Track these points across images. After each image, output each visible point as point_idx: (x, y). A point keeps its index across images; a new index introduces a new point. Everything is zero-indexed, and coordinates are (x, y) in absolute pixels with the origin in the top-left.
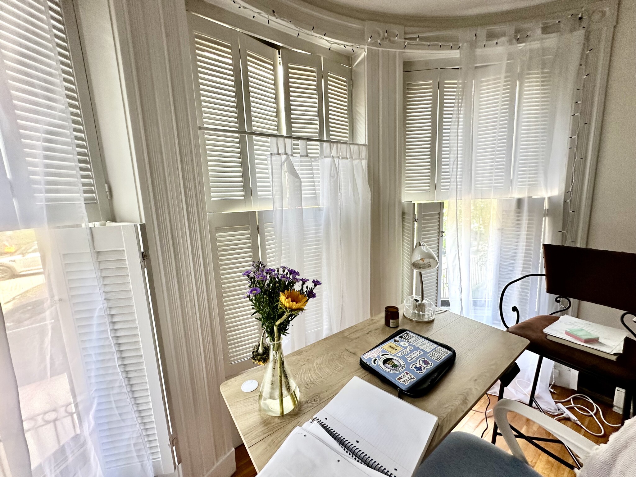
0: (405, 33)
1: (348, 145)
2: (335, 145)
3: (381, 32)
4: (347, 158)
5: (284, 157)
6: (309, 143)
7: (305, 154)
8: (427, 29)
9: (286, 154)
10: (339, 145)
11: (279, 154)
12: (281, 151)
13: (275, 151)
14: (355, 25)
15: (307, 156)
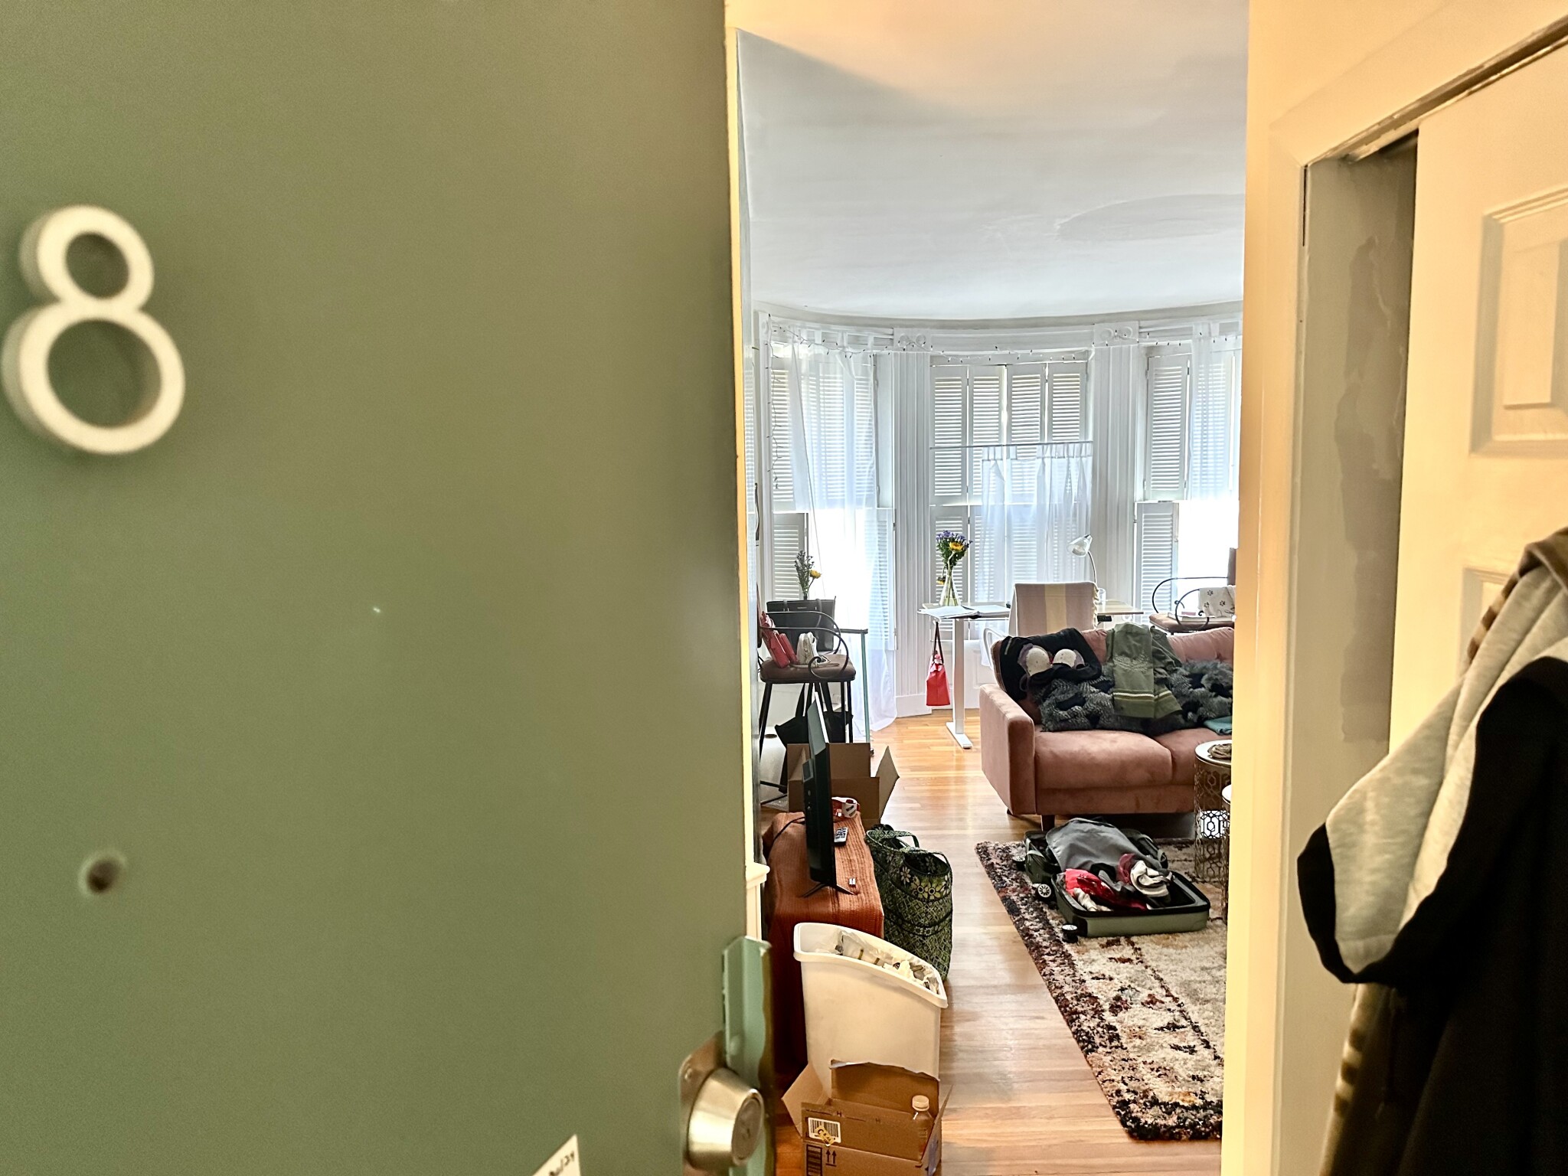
0: (1140, 328)
1: (1066, 445)
2: (1049, 446)
3: (1112, 332)
4: (1064, 457)
5: (993, 462)
6: (1018, 447)
7: (1015, 457)
8: (1168, 320)
9: (995, 460)
10: (1054, 446)
11: (989, 460)
12: (991, 457)
13: (986, 458)
14: (1086, 330)
15: (1016, 459)
